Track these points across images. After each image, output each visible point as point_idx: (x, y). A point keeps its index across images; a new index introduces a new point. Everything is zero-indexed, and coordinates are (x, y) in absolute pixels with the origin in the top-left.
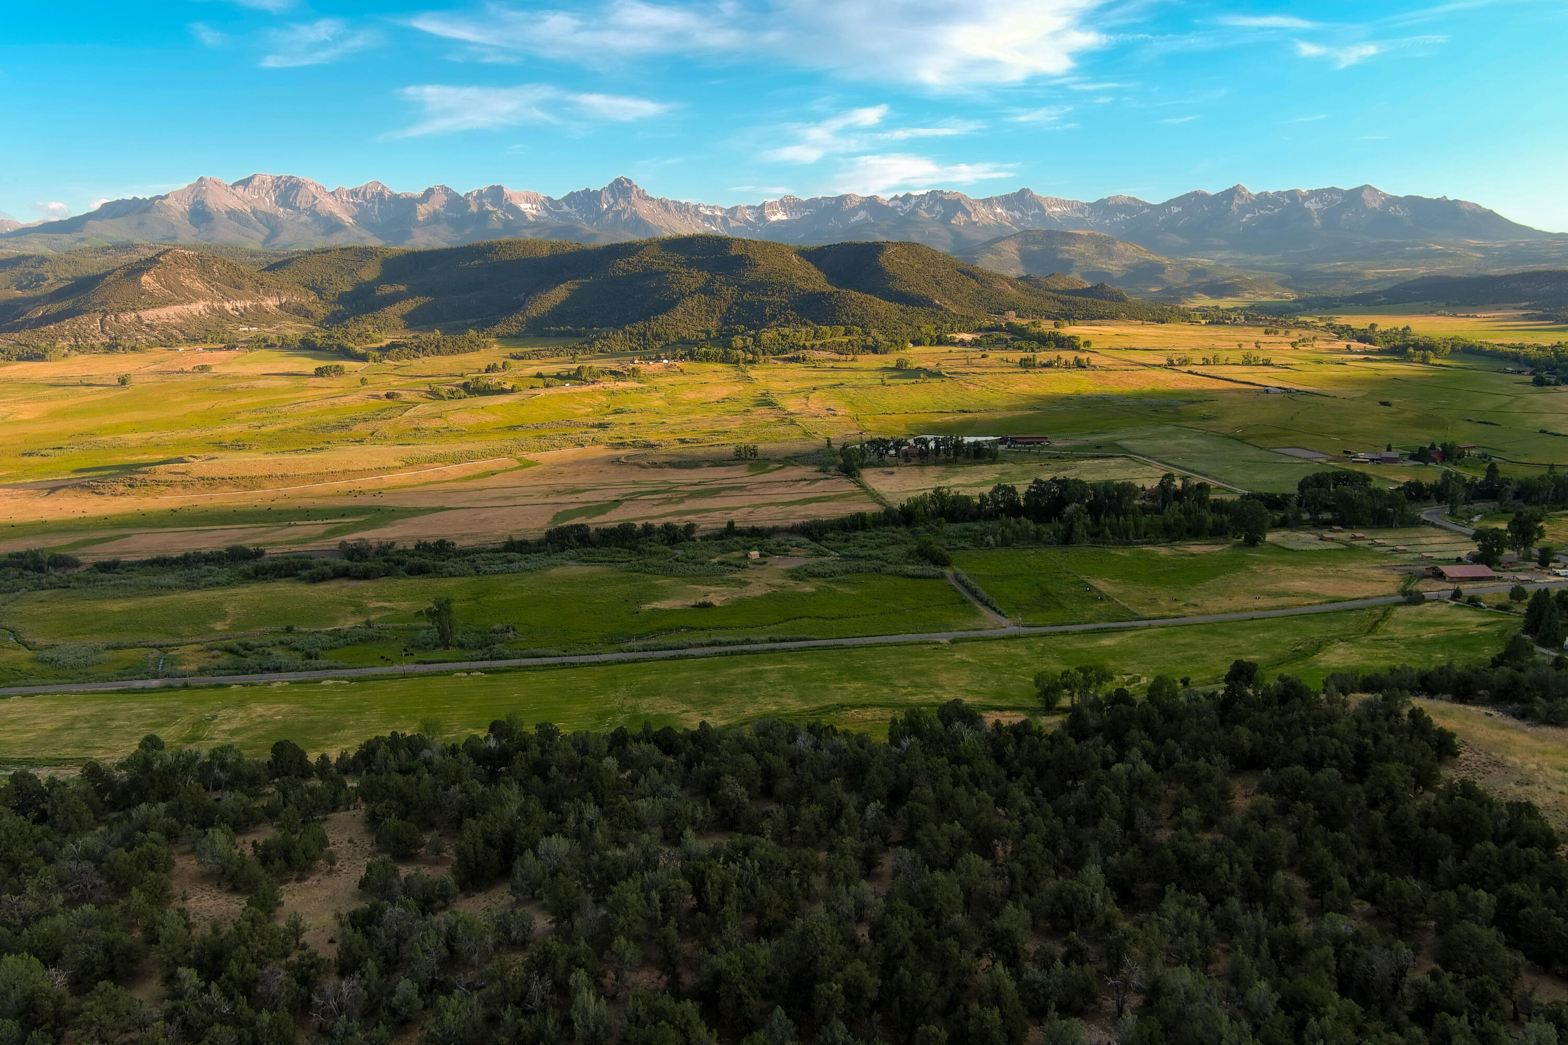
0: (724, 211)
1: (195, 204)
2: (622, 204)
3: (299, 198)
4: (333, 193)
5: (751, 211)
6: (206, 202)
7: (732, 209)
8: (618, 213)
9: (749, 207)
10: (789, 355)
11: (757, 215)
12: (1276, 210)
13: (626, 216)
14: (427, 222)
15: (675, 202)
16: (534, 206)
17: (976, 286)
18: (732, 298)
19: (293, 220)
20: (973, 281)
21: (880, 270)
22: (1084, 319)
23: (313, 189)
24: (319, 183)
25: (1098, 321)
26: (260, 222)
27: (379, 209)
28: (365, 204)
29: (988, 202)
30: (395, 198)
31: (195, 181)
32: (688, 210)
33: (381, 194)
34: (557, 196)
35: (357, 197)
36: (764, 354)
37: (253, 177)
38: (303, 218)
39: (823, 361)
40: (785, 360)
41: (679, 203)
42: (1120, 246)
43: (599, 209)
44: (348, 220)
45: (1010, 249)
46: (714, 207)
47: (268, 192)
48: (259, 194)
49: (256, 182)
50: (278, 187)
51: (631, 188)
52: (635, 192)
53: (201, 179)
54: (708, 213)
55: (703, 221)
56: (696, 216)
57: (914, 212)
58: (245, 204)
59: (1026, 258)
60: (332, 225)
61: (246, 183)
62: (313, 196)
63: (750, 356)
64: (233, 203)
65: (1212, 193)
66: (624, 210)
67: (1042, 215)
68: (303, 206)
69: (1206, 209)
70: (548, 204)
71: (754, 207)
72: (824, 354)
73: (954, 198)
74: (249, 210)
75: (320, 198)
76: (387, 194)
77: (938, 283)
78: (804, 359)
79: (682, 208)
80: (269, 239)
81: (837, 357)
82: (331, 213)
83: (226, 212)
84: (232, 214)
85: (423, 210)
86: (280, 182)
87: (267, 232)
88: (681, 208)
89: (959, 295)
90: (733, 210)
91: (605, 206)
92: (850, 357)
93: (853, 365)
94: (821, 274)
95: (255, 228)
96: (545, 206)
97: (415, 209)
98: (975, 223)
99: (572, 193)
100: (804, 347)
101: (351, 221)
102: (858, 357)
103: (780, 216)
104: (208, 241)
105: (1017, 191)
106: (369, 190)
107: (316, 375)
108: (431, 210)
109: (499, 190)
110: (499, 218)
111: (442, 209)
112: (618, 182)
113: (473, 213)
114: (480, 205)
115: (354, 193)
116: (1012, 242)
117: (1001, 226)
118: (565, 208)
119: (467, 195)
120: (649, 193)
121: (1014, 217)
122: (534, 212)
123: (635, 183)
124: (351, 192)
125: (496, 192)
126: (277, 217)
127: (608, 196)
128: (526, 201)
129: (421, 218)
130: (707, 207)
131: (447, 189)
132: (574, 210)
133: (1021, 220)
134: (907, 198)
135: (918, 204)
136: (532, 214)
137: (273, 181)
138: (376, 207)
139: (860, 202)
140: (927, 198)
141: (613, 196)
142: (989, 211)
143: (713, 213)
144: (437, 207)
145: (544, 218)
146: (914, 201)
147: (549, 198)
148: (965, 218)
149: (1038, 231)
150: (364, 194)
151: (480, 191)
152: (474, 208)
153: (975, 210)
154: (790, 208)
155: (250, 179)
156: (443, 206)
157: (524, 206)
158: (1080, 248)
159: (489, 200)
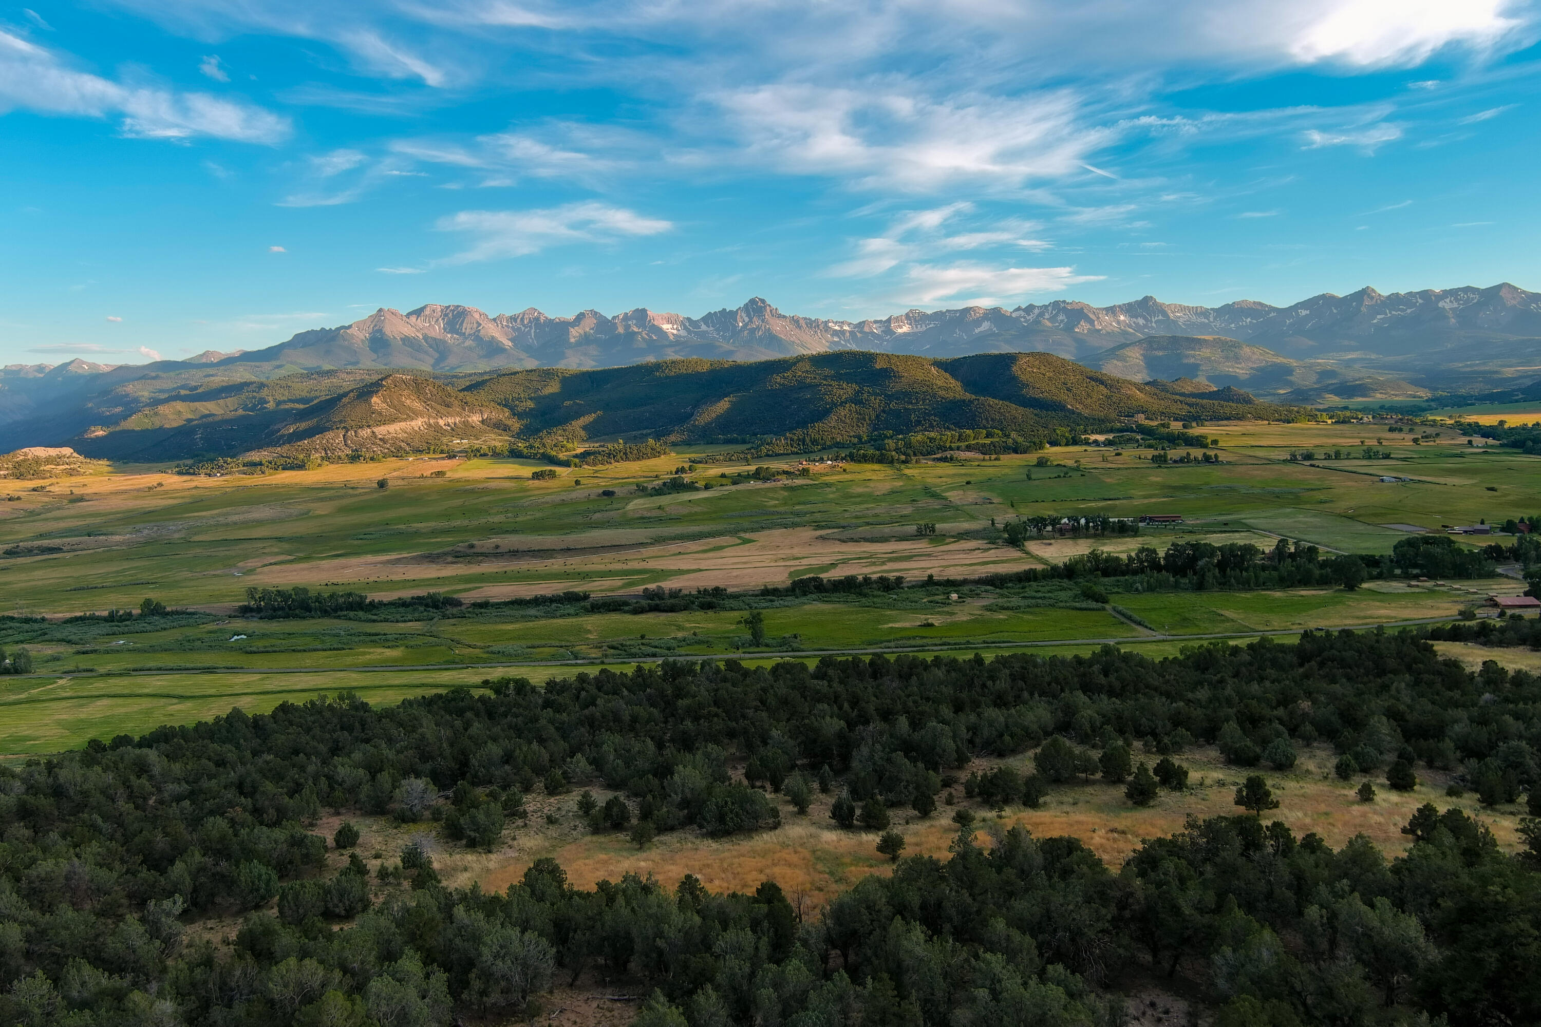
0: (852, 326)
1: (374, 332)
2: (757, 322)
3: (464, 325)
4: (494, 320)
5: (878, 325)
6: (384, 330)
7: (860, 323)
8: (753, 331)
9: (876, 322)
10: (938, 456)
11: (883, 329)
12: (1409, 311)
13: (760, 333)
14: (579, 344)
15: (805, 319)
16: (675, 326)
17: (1106, 391)
18: (880, 406)
19: (458, 345)
20: (1102, 387)
21: (1014, 379)
22: (1211, 420)
23: (477, 316)
24: (482, 310)
25: (1225, 422)
26: (431, 347)
27: (535, 332)
28: (523, 329)
29: (1111, 310)
30: (550, 322)
31: (375, 312)
32: (818, 326)
33: (537, 319)
34: (695, 317)
35: (516, 322)
36: (915, 454)
37: (425, 307)
38: (468, 343)
39: (970, 460)
40: (935, 460)
41: (810, 319)
42: (1247, 350)
43: (735, 327)
44: (508, 344)
45: (1135, 355)
46: (842, 323)
47: (437, 320)
48: (429, 322)
49: (427, 312)
50: (446, 315)
51: (765, 307)
52: (768, 310)
53: (380, 310)
54: (837, 328)
55: (832, 335)
56: (826, 331)
57: (1037, 322)
58: (418, 331)
59: (1151, 363)
60: (493, 348)
61: (418, 312)
62: (477, 322)
63: (903, 457)
64: (408, 331)
65: (1341, 295)
66: (758, 328)
67: (1168, 322)
68: (468, 331)
69: (1335, 311)
70: (687, 324)
71: (881, 321)
72: (970, 455)
73: (1077, 307)
74: (421, 337)
75: (483, 325)
76: (542, 319)
77: (1069, 390)
78: (952, 459)
79: (813, 324)
80: (438, 362)
81: (982, 456)
82: (493, 337)
83: (401, 338)
84: (407, 341)
85: (574, 333)
86: (448, 311)
87: (437, 355)
89: (1089, 401)
90: (861, 325)
91: (741, 324)
92: (993, 457)
93: (998, 463)
94: (959, 383)
95: (426, 353)
96: (685, 326)
97: (568, 333)
98: (1099, 331)
99: (710, 313)
100: (951, 448)
101: (511, 344)
102: (1002, 457)
103: (905, 329)
104: (385, 365)
105: (1140, 298)
106: (526, 316)
107: (533, 478)
108: (582, 332)
109: (643, 312)
110: (643, 338)
111: (592, 331)
112: (753, 301)
113: (620, 334)
114: (627, 327)
115: (513, 319)
116: (1136, 348)
117: (1124, 333)
118: (704, 327)
119: (614, 318)
120: (781, 311)
121: (1137, 324)
122: (675, 332)
123: (768, 303)
124: (511, 317)
125: (641, 315)
126: (446, 342)
127: (744, 315)
128: (668, 322)
129: (572, 340)
130: (836, 323)
131: (596, 313)
132: (712, 328)
133: (1145, 326)
134: (1030, 308)
135: (1041, 314)
136: (673, 334)
137: (442, 310)
138: (533, 331)
139: (984, 314)
140: (1050, 308)
141: (748, 315)
142: (1112, 319)
143: (842, 327)
144: (587, 330)
145: (684, 337)
146: (1036, 311)
147: (689, 319)
148: (1088, 326)
149: (1163, 337)
150: (522, 319)
151: (626, 314)
152: (621, 330)
153: (1098, 318)
154: (915, 321)
155: (422, 310)
156: (592, 329)
157: (666, 327)
158: (1206, 352)
159: (634, 322)
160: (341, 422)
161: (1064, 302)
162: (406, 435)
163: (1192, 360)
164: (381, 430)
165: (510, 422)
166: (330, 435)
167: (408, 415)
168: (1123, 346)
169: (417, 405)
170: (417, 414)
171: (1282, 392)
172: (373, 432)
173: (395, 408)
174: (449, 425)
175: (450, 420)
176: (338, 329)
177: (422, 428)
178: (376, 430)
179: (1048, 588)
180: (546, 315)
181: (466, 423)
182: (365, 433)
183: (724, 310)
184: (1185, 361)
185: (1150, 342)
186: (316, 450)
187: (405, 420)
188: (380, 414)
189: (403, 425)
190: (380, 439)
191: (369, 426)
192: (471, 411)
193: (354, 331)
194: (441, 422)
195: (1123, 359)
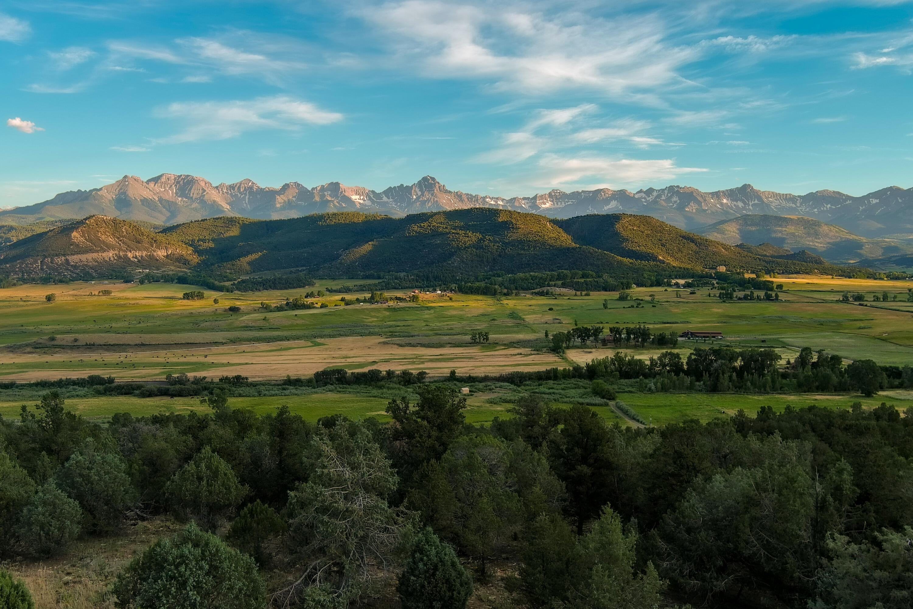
0: (505, 201)
1: (120, 194)
2: (427, 195)
3: (192, 191)
4: (217, 187)
5: (526, 201)
6: (128, 193)
7: (511, 199)
8: (425, 204)
9: (524, 199)
10: (536, 291)
11: (530, 204)
13: (430, 204)
14: (283, 208)
15: (467, 194)
16: (362, 197)
17: (695, 247)
18: (497, 251)
19: (187, 206)
20: (692, 245)
21: (617, 234)
22: (783, 273)
23: (203, 184)
24: (207, 180)
25: (795, 275)
26: (164, 207)
27: (249, 198)
28: (239, 195)
29: (716, 195)
30: (261, 191)
31: (122, 178)
32: (477, 200)
33: (251, 188)
34: (379, 190)
35: (234, 190)
36: (516, 289)
37: (161, 176)
38: (195, 205)
39: (563, 295)
40: (532, 293)
41: (471, 195)
42: (825, 228)
43: (410, 199)
44: (226, 207)
45: (732, 229)
46: (497, 198)
47: (171, 186)
48: (165, 188)
49: (163, 179)
50: (178, 182)
51: (435, 184)
52: (437, 187)
53: (126, 177)
54: (492, 202)
56: (483, 204)
57: (655, 202)
58: (154, 194)
59: (743, 234)
60: (214, 209)
61: (156, 180)
62: (203, 189)
63: (505, 291)
64: (146, 194)
65: (905, 189)
66: (428, 200)
67: (762, 205)
68: (195, 196)
69: (900, 201)
70: (372, 196)
71: (529, 198)
72: (564, 290)
73: (688, 191)
74: (157, 199)
75: (207, 191)
76: (255, 188)
77: (663, 245)
78: (547, 293)
80: (168, 218)
81: (574, 292)
82: (214, 201)
83: (141, 200)
84: (145, 202)
85: (280, 200)
86: (180, 179)
88: (472, 199)
89: (680, 255)
90: (513, 200)
91: (415, 197)
92: (584, 293)
93: (587, 297)
94: (570, 237)
96: (370, 197)
97: (275, 199)
98: (705, 210)
99: (391, 187)
100: (549, 285)
101: (228, 207)
102: (591, 293)
103: (548, 205)
105: (739, 186)
106: (243, 185)
107: (184, 298)
108: (286, 199)
109: (337, 184)
110: (334, 205)
111: (294, 199)
112: (425, 179)
113: (316, 202)
114: (322, 196)
115: (232, 187)
116: (734, 224)
117: (727, 213)
118: (385, 199)
119: (313, 189)
120: (448, 188)
121: (737, 207)
122: (362, 202)
123: (437, 180)
124: (230, 186)
125: (335, 187)
126: (176, 204)
127: (417, 190)
128: (356, 194)
129: (278, 206)
130: (492, 199)
131: (299, 185)
132: (391, 200)
133: (744, 208)
134: (650, 191)
135: (659, 196)
136: (360, 203)
137: (175, 179)
138: (247, 197)
139: (612, 194)
140: (666, 192)
141: (421, 190)
142: (716, 202)
143: (496, 202)
144: (291, 197)
145: (368, 206)
146: (655, 194)
147: (373, 192)
148: (697, 207)
149: (756, 215)
150: (239, 188)
151: (323, 186)
152: (317, 199)
153: (705, 200)
154: (557, 199)
155: (159, 177)
156: (295, 197)
157: (355, 197)
158: (791, 229)
159: (329, 193)
160: (43, 251)
161: (678, 187)
162: (97, 264)
163: (780, 235)
164: (74, 259)
165: (190, 258)
166: (29, 260)
167: (101, 247)
168: (723, 222)
169: (111, 240)
170: (109, 247)
171: (852, 262)
172: (67, 260)
173: (91, 241)
174: (136, 258)
175: (138, 254)
176: (90, 191)
177: (112, 259)
178: (70, 258)
179: (563, 386)
180: (259, 185)
181: (151, 257)
182: (60, 260)
183: (402, 185)
184: (774, 235)
185: (746, 220)
186: (16, 273)
187: (97, 251)
188: (77, 246)
189: (95, 255)
190: (72, 266)
191: (64, 255)
192: (158, 247)
193: (104, 193)
194: (130, 255)
195: (722, 232)
